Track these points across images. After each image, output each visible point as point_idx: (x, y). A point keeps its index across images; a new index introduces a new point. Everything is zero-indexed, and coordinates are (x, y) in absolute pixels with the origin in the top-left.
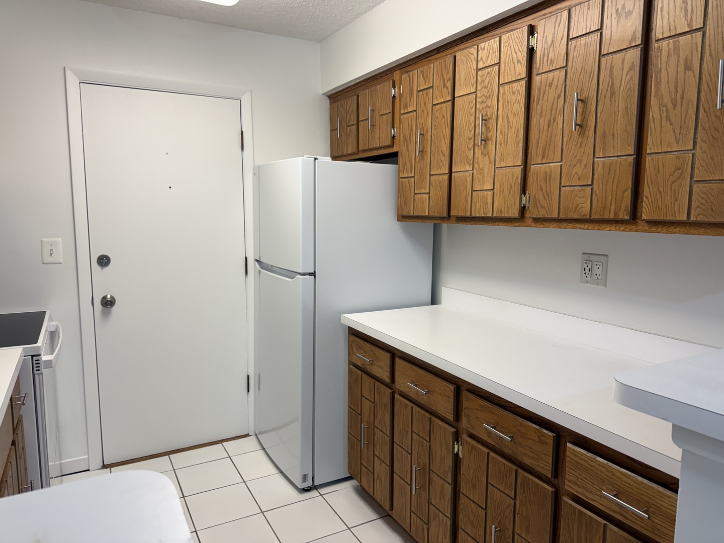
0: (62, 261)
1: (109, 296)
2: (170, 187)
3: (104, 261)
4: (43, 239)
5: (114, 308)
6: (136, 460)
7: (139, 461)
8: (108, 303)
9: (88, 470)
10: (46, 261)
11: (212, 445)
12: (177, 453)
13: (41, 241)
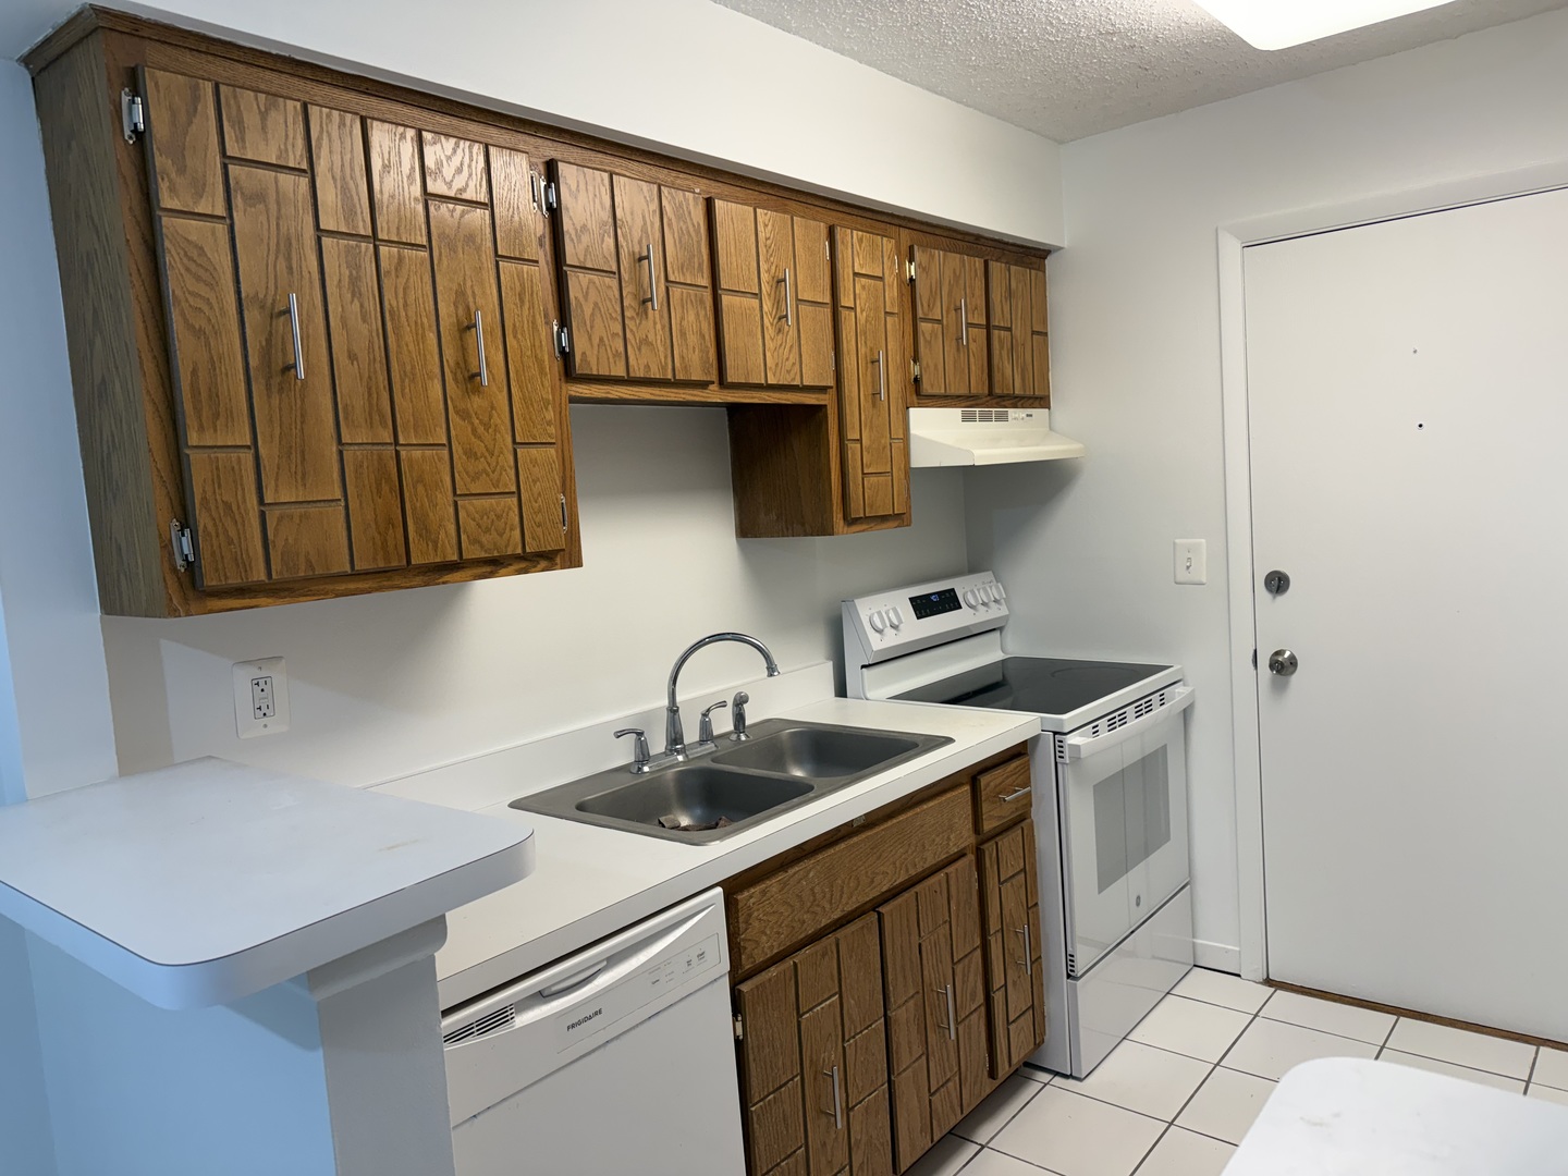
0: (1204, 581)
1: (1287, 654)
2: (1420, 426)
3: (1278, 583)
4: (1177, 541)
5: (1295, 678)
6: (1331, 996)
7: (1335, 1001)
8: (1283, 666)
9: (1239, 976)
10: (1180, 578)
11: (1512, 1039)
12: (1420, 1019)
13: (1174, 544)
